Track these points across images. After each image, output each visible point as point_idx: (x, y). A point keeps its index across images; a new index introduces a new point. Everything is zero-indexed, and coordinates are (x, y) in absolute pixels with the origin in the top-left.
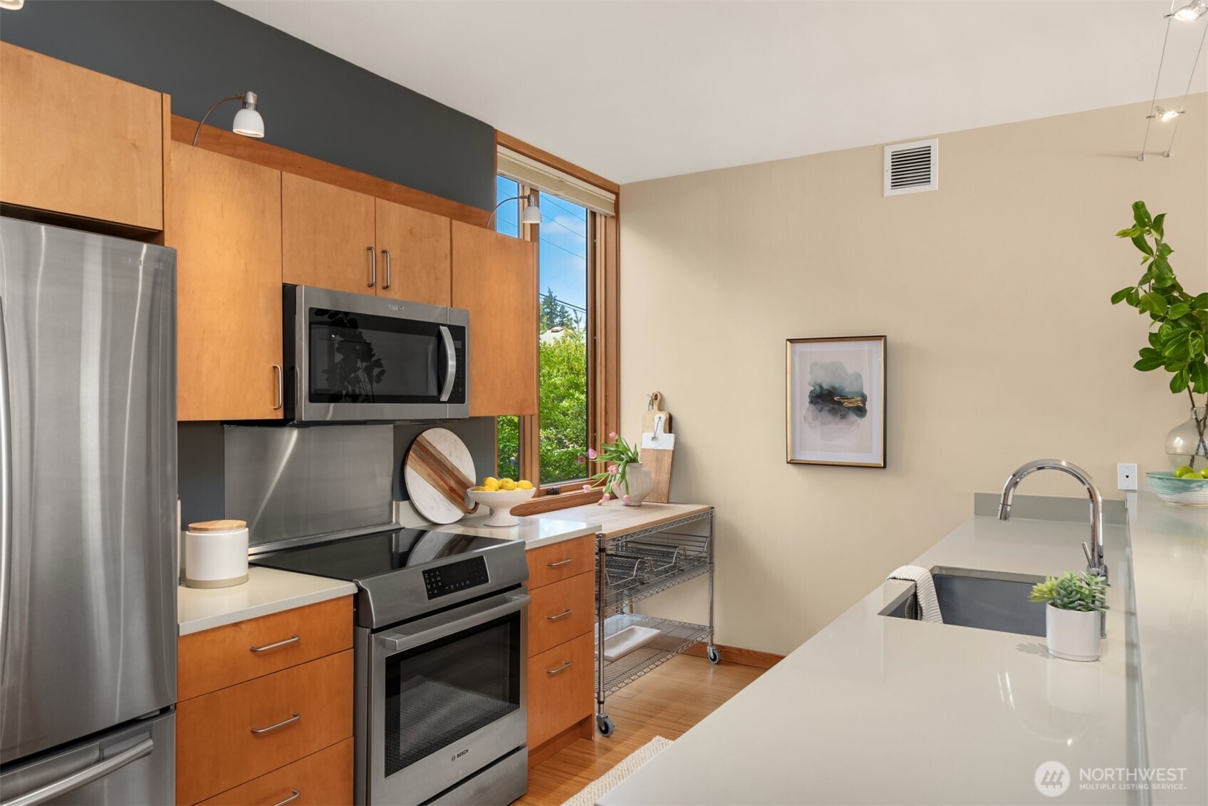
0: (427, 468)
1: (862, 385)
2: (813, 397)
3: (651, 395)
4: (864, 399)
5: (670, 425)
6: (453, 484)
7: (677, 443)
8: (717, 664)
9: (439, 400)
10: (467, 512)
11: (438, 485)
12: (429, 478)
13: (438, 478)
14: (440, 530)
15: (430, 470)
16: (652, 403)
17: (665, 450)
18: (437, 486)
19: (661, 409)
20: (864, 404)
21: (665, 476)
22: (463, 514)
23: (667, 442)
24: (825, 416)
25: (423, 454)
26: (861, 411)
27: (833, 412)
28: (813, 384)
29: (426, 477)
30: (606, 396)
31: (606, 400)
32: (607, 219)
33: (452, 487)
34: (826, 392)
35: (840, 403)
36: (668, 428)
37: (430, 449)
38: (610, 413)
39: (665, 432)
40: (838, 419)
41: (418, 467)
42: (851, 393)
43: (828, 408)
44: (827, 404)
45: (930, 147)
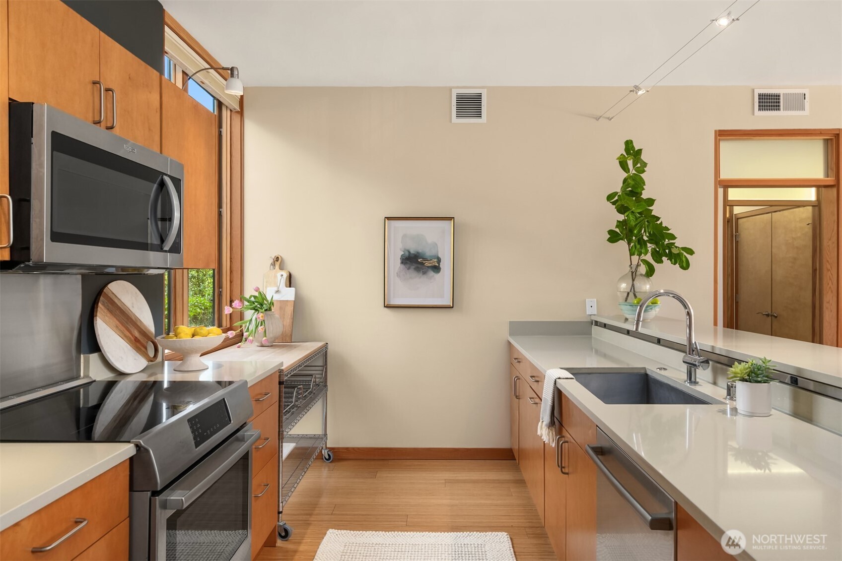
0: (115, 319)
1: (438, 252)
2: (403, 259)
3: (273, 257)
4: (439, 260)
5: (290, 281)
6: (137, 334)
7: (297, 295)
8: (331, 462)
9: (162, 249)
10: (150, 360)
11: (126, 336)
12: (117, 329)
13: (124, 329)
14: (130, 379)
15: (118, 322)
16: (273, 264)
17: (287, 301)
18: (124, 337)
19: (281, 268)
20: (439, 264)
21: (288, 321)
22: (147, 363)
23: (289, 294)
24: (412, 273)
25: (110, 305)
26: (437, 269)
27: (417, 269)
28: (403, 250)
29: (115, 329)
30: (231, 258)
31: (231, 261)
32: (232, 113)
33: (136, 337)
34: (413, 256)
35: (422, 264)
36: (288, 283)
37: (116, 301)
38: (234, 273)
39: (287, 287)
40: (421, 274)
41: (107, 318)
42: (430, 256)
43: (413, 267)
44: (413, 264)
45: (481, 94)
